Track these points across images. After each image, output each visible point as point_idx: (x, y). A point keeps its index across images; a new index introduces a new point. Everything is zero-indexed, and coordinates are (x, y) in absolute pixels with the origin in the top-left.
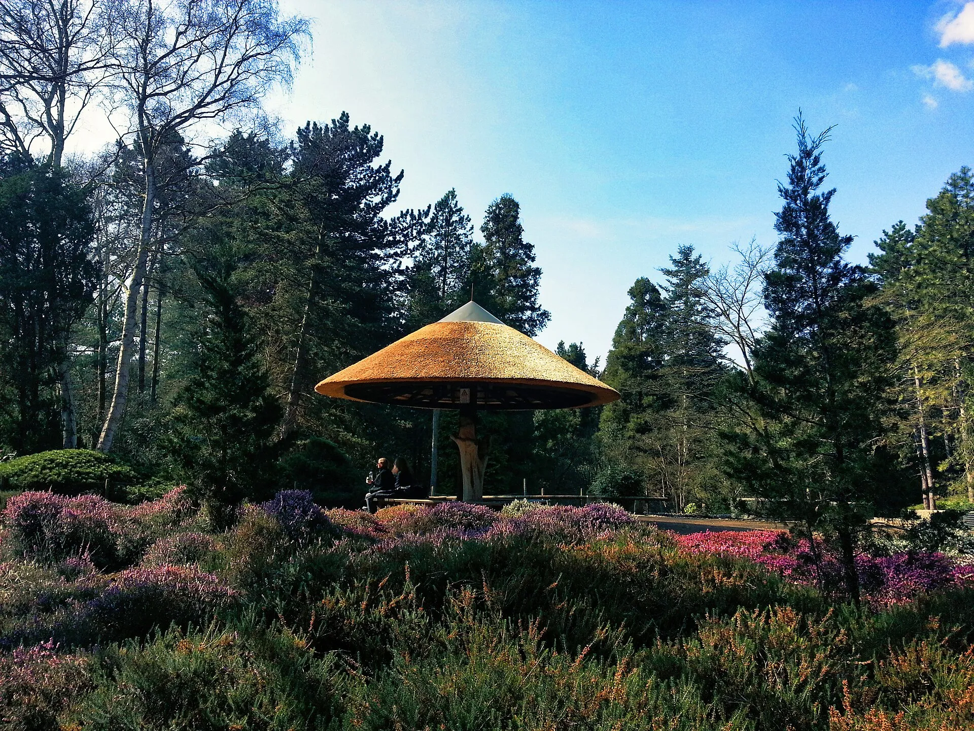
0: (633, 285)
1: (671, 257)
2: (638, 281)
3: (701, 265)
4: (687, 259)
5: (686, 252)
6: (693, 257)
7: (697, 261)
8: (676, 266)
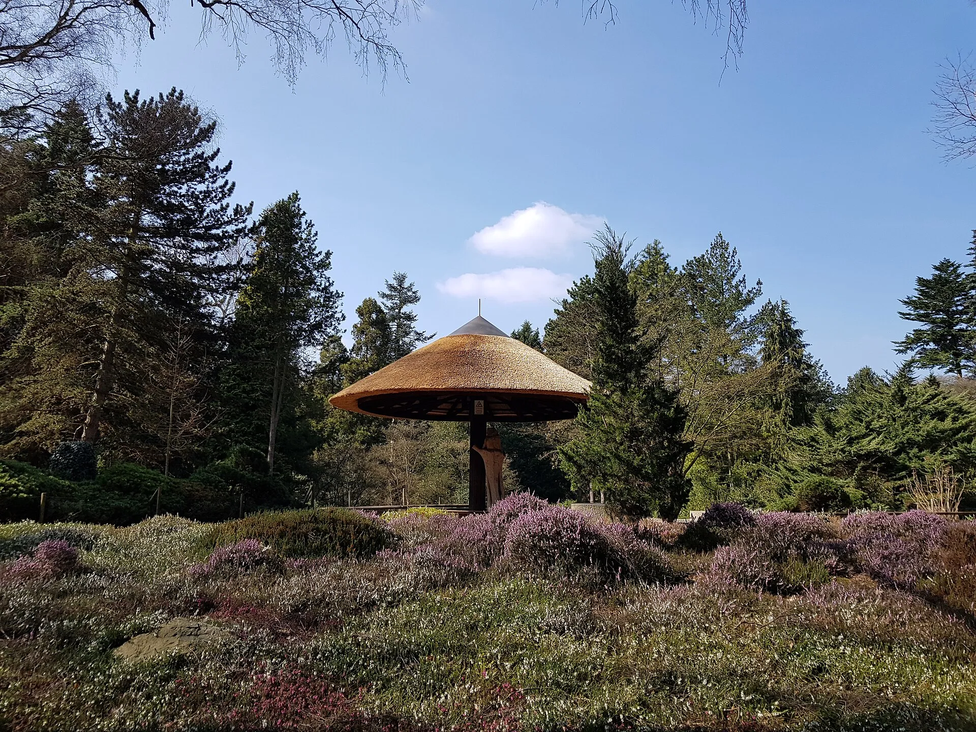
0: (361, 304)
1: (387, 281)
2: (365, 301)
3: (414, 293)
4: (400, 286)
5: (401, 279)
6: (406, 285)
7: (409, 289)
8: (391, 290)
